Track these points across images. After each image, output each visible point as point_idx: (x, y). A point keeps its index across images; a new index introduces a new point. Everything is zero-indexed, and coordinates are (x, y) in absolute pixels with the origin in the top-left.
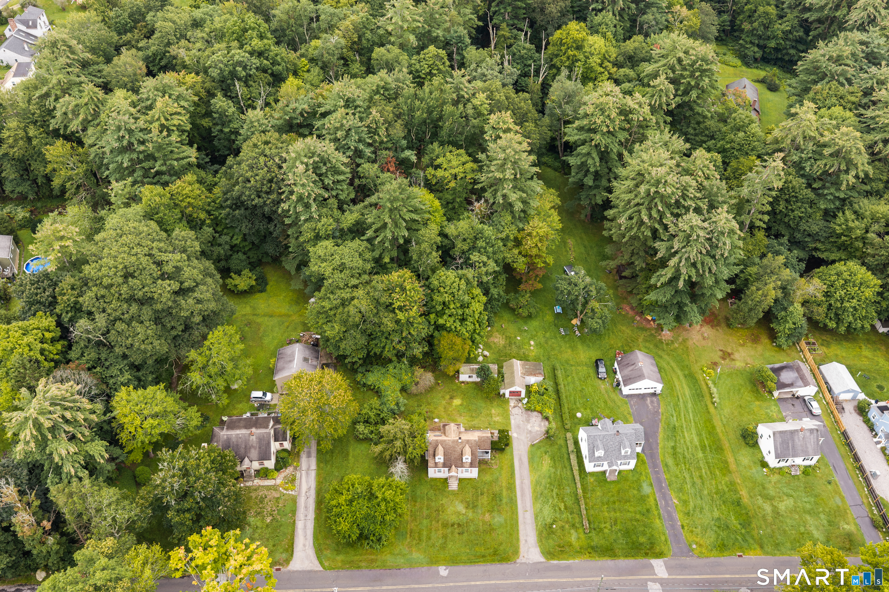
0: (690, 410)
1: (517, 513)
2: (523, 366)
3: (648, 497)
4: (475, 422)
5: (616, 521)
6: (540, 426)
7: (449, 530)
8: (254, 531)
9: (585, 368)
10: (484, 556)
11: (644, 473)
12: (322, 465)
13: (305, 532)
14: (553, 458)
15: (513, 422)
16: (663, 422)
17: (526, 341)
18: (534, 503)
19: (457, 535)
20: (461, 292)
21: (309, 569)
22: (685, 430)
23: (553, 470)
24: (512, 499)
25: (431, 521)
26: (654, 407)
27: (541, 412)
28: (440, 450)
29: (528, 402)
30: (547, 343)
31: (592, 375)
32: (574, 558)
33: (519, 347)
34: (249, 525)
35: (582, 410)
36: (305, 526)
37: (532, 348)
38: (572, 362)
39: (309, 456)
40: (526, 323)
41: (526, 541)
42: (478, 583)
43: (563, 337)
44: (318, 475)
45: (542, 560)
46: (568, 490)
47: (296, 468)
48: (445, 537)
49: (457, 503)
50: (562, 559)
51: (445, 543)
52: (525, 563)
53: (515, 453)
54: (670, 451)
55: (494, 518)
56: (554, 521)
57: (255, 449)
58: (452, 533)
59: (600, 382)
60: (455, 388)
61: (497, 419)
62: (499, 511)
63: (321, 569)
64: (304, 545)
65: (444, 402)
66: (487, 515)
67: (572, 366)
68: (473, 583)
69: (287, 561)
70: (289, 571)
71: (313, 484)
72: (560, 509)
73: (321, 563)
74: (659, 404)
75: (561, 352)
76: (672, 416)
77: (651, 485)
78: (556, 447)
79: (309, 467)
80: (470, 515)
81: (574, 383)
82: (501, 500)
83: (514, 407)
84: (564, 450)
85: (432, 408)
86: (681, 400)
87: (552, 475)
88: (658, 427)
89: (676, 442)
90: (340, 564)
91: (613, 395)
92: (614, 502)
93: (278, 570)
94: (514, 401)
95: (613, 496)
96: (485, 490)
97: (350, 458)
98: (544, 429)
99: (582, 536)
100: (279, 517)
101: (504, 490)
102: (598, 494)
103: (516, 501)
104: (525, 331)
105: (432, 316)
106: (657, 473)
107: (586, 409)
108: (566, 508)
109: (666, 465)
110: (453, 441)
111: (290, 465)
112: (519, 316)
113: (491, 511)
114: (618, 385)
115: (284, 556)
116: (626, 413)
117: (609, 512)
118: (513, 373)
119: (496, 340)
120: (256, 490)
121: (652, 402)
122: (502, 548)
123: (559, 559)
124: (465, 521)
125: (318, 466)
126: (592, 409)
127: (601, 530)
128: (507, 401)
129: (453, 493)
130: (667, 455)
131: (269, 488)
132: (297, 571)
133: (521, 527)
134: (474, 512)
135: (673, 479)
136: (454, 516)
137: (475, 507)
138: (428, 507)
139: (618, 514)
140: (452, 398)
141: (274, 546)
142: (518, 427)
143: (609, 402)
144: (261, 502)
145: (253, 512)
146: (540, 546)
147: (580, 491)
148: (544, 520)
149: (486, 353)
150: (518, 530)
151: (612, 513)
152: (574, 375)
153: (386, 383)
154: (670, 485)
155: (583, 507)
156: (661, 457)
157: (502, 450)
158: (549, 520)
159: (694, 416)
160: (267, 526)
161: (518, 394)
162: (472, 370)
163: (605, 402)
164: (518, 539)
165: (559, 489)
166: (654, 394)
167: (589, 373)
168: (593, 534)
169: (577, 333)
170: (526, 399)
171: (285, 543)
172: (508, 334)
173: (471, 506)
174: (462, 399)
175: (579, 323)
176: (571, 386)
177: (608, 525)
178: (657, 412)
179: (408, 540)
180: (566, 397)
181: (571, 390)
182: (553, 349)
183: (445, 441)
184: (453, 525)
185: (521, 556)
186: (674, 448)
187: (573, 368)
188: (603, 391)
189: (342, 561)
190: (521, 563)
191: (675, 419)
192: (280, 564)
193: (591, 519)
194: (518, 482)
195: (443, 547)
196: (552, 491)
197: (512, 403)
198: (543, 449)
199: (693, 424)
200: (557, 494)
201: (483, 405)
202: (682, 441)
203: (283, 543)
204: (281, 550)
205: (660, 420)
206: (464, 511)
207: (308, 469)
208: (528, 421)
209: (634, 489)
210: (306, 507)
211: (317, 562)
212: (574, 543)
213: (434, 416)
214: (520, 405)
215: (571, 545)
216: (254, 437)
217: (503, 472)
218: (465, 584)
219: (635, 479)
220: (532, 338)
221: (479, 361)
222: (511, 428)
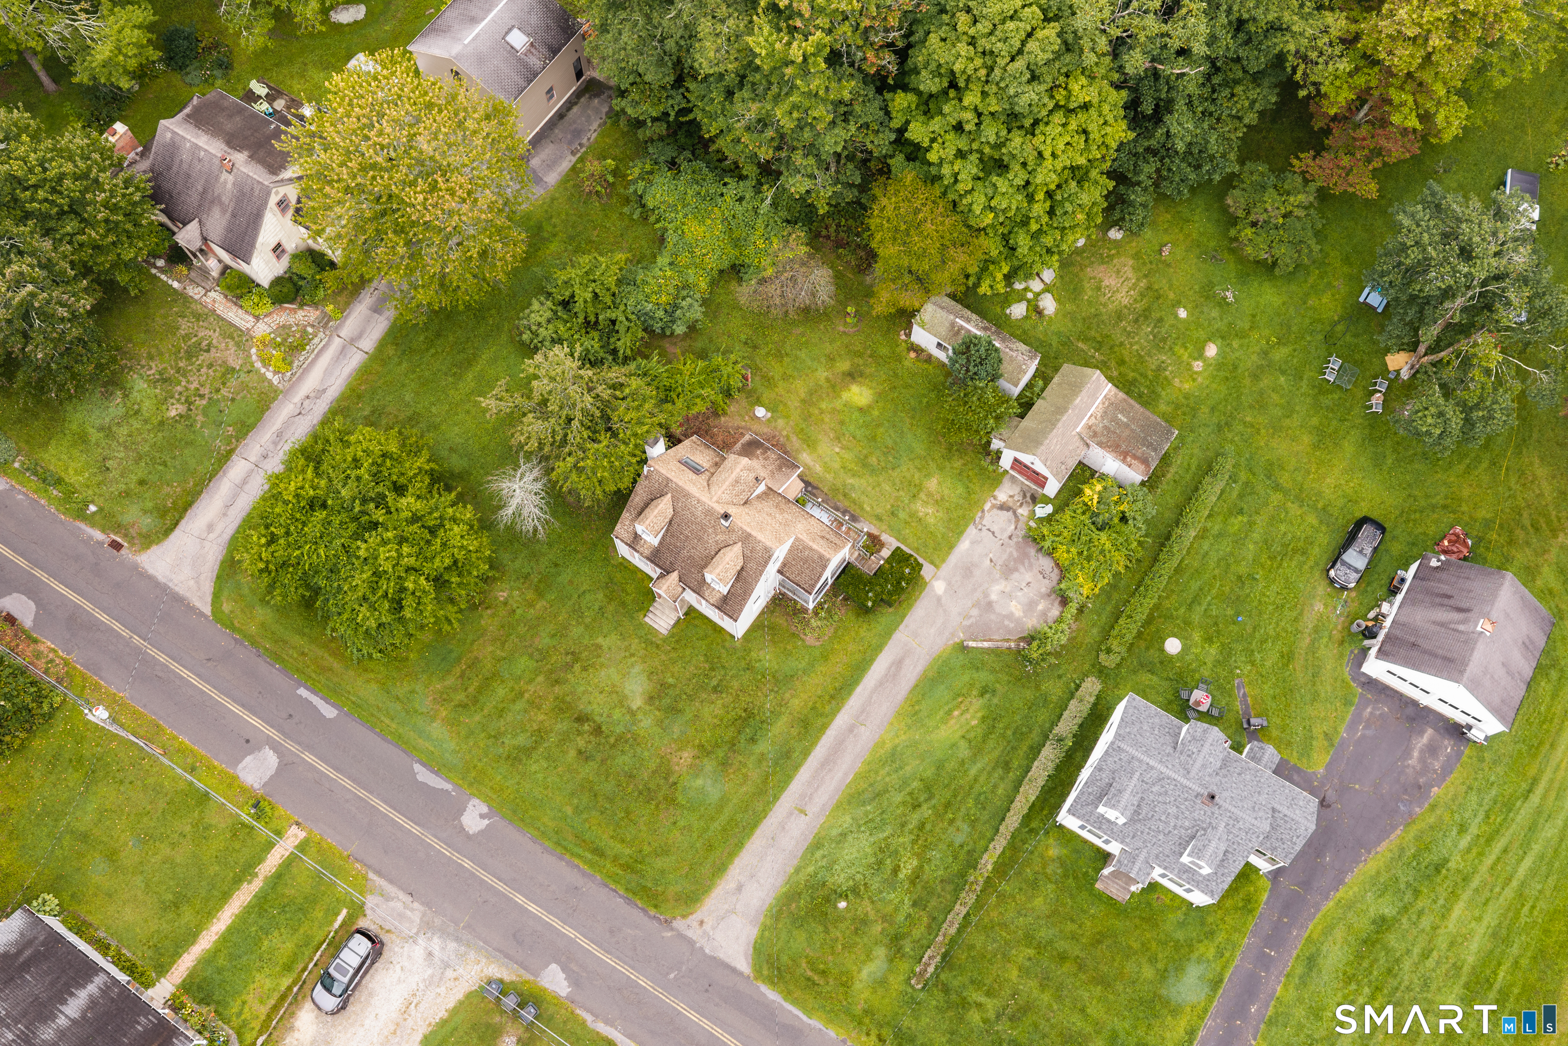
0: (1536, 848)
1: (776, 798)
2: (1111, 408)
3: (1176, 1012)
4: (859, 485)
5: (1025, 1009)
6: (1030, 606)
7: (562, 726)
8: (126, 416)
9: (1312, 519)
10: (599, 852)
11: (1221, 937)
12: (391, 351)
13: (235, 497)
14: (991, 720)
15: (964, 545)
16: (1413, 830)
17: (1202, 334)
18: (838, 806)
19: (572, 753)
21: (181, 590)
22: (1466, 896)
23: (964, 751)
24: (787, 755)
25: (537, 672)
26: (1425, 768)
27: (1063, 572)
28: (663, 511)
29: (1049, 519)
30: (1255, 377)
31: (1316, 551)
32: (830, 1021)
33: (1160, 342)
34: (126, 396)
35: (1197, 636)
36: (245, 481)
37: (1198, 366)
38: (1284, 479)
39: (377, 309)
40: (1243, 278)
41: (740, 888)
42: (532, 908)
43: (1323, 388)
44: (364, 373)
45: (743, 965)
46: (960, 834)
47: (325, 322)
48: (540, 734)
49: (637, 669)
50: (795, 1002)
51: (528, 751)
52: (691, 943)
53: (901, 636)
54: (1363, 925)
55: (696, 770)
56: (855, 890)
57: (224, 211)
58: (565, 739)
59: (1322, 588)
60: (884, 351)
61: (927, 511)
62: (724, 764)
63: (207, 610)
64: (210, 527)
65: (822, 374)
66: (687, 755)
67: (1277, 487)
68: (520, 899)
69: (149, 540)
70: (135, 567)
71: (336, 386)
72: (896, 870)
73: (216, 596)
74: (1447, 770)
75: (1276, 428)
76: (1463, 829)
77: (1216, 984)
78: (1029, 694)
79: (360, 336)
80: (646, 723)
81: (1239, 541)
82: (753, 740)
83: (1003, 507)
84: (1042, 716)
85: (776, 370)
86: (1535, 799)
87: (951, 765)
88: (1384, 834)
89: (1405, 909)
90: (253, 629)
91: (1328, 653)
92: (1062, 958)
93: (116, 546)
94: (1015, 490)
95: (1074, 937)
96: (735, 684)
97: (470, 376)
98: (1031, 623)
99: (896, 982)
100: (200, 418)
101: (784, 719)
102: (1038, 902)
103: (797, 767)
104: (1223, 303)
106: (1264, 961)
107: (1209, 640)
108: (915, 878)
109: (1311, 962)
111: (315, 305)
112: (1233, 246)
113: (704, 751)
114: (1370, 634)
115: (147, 522)
116: (1318, 731)
117: (1024, 971)
118: (1061, 410)
119: (1110, 282)
120: (198, 317)
121: (1432, 750)
122: (659, 863)
123: (788, 994)
124: (619, 730)
125: (382, 345)
126: (1227, 652)
127: (964, 1004)
128: (996, 479)
129: (649, 637)
130: (1339, 933)
131: (232, 332)
132: (151, 578)
133: (756, 843)
134: (660, 723)
135: (1300, 1013)
136: (601, 698)
137: (674, 710)
138: (561, 633)
139: (1046, 997)
140: (852, 376)
141: (142, 482)
142: (968, 570)
143: (1299, 663)
144: (190, 355)
145: (155, 367)
146: (764, 928)
147: (988, 862)
148: (829, 868)
149: (1049, 304)
150: (740, 845)
151: (1033, 983)
152: (1261, 521)
154: (1271, 1022)
155: (960, 910)
156: (1314, 927)
157: (864, 611)
158: (840, 878)
159: (1533, 872)
160: (162, 423)
161: (1040, 481)
162: (955, 331)
163: (1288, 657)
164: (720, 869)
165: (939, 816)
166: (1458, 732)
167: (1309, 541)
168: (936, 999)
169: (1377, 399)
170: (1049, 509)
171: (171, 492)
172: (1161, 284)
173: (667, 701)
174: (879, 396)
175: (1405, 375)
176: (1225, 546)
177: (991, 1005)
178: (1419, 791)
179: (450, 681)
180: (1178, 570)
181: (1214, 557)
182: (1261, 405)
184: (581, 719)
185: (698, 916)
186: (1382, 924)
187: (1276, 498)
188: (1309, 621)
189: (263, 625)
190: (681, 936)
191: (1464, 842)
192: (126, 536)
193: (962, 956)
194: (842, 720)
195: (516, 757)
196: (916, 806)
197: (1003, 494)
198: (984, 677)
199: (1509, 893)
200: (921, 826)
201: (920, 449)
202: (1426, 922)
203: (166, 490)
204: (149, 505)
205: (1410, 819)
206: (637, 702)
207: (352, 341)
208: (1008, 571)
209: (1153, 960)
210: (280, 434)
211: (208, 587)
212: (858, 986)
213: (767, 395)
214: (1023, 511)
215: (846, 984)
217: (821, 668)
218: (500, 886)
219: (1180, 935)
220: (1223, 336)
221: (1008, 317)
222: (943, 561)
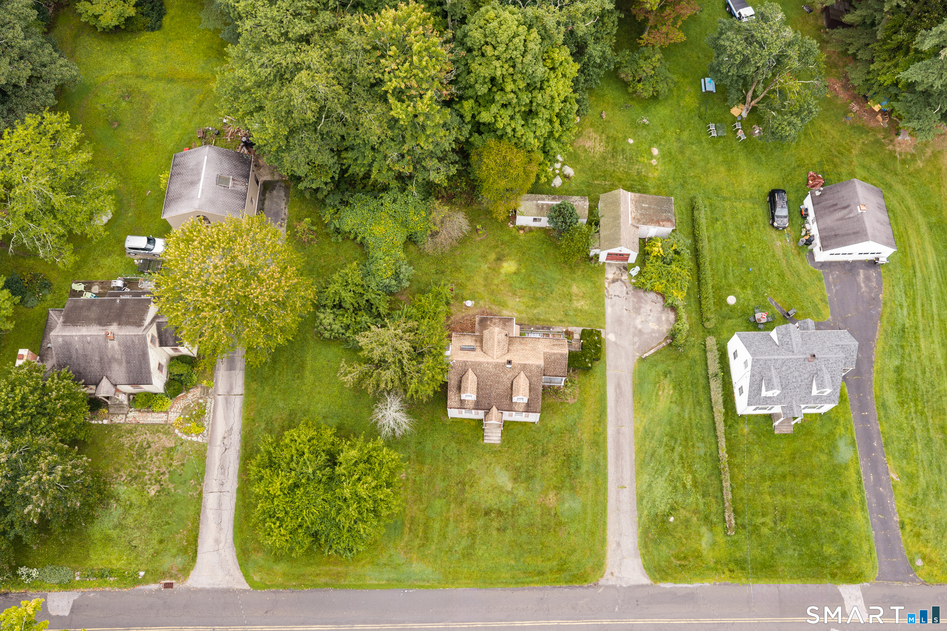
0: (933, 295)
1: (606, 489)
2: (637, 203)
3: (846, 468)
4: (540, 310)
5: (784, 513)
6: (659, 320)
7: (481, 522)
8: (126, 511)
9: (749, 205)
10: (541, 573)
11: (842, 421)
12: (254, 386)
13: (220, 516)
14: (678, 386)
15: (609, 310)
16: (885, 319)
17: (646, 146)
18: (638, 474)
19: (495, 533)
20: (529, 57)
21: (224, 585)
22: (921, 335)
23: (676, 409)
24: (598, 464)
25: (448, 504)
26: (871, 289)
27: (663, 295)
28: (471, 381)
29: (640, 273)
30: (682, 152)
31: (760, 219)
32: (703, 579)
33: (631, 160)
34: (118, 500)
35: (738, 289)
36: (220, 504)
37: (654, 162)
38: (725, 193)
39: (231, 367)
40: (645, 109)
41: (618, 544)
42: (527, 624)
43: (713, 141)
44: (247, 405)
45: (646, 580)
46: (701, 449)
47: (206, 391)
48: (472, 535)
49: (498, 469)
50: (681, 581)
51: (472, 546)
52: (614, 587)
53: (610, 372)
54: (891, 376)
55: (562, 501)
56: (673, 509)
57: (120, 363)
58: (486, 528)
59: (774, 234)
60: (506, 238)
61: (581, 304)
62: (573, 488)
63: (246, 586)
64: (217, 541)
65: (485, 267)
66: (551, 495)
67: (725, 199)
68: (518, 624)
69: (186, 571)
70: (189, 590)
71: (236, 422)
72: (684, 486)
73: (246, 576)
74: (880, 284)
75: (706, 172)
76: (901, 306)
77: (853, 443)
78: (686, 363)
79: (231, 388)
80: (521, 493)
81: (726, 235)
82: (578, 468)
83: (614, 281)
84: (699, 369)
85: (461, 277)
86: (919, 274)
87: (675, 419)
88: (875, 328)
89: (903, 357)
90: (280, 580)
91: (796, 262)
92: (784, 477)
93: (169, 586)
94: (614, 269)
95: (782, 464)
96: (551, 446)
97: (307, 373)
98: (665, 328)
99: (721, 539)
100: (171, 486)
101: (585, 447)
102: (756, 458)
103: (606, 467)
104: (645, 126)
105: (468, 105)
106: (865, 420)
107: (744, 288)
108: (695, 484)
109: (884, 406)
110: (497, 366)
111: (195, 386)
112: (634, 96)
113: (558, 488)
114: (809, 242)
115: (179, 561)
116: (817, 300)
117: (772, 494)
118: (617, 218)
119: (588, 144)
120: (130, 432)
121: (868, 279)
122: (574, 558)
123: (675, 580)
124: (510, 506)
125: (247, 386)
126: (755, 288)
127: (756, 528)
128: (601, 270)
129: (492, 450)
130: (886, 386)
131: (155, 429)
132: (201, 590)
133: (611, 517)
134: (528, 489)
135: (894, 432)
136: (490, 496)
137: (530, 478)
138: (446, 476)
139: (789, 500)
140: (500, 259)
141: (161, 542)
142: (619, 321)
143: (788, 275)
144: (140, 456)
145: (124, 474)
146: (643, 556)
147: (723, 453)
148: (654, 506)
149: (569, 171)
150: (605, 523)
151: (779, 497)
152: (728, 218)
153: (378, 230)
154: (886, 445)
155: (727, 484)
156: (875, 389)
157: (587, 370)
158: (663, 508)
159: (939, 307)
160: (150, 502)
161: (624, 257)
162: (541, 208)
163: (781, 275)
164: (603, 541)
165: (686, 447)
166: (873, 264)
167: (754, 216)
168: (743, 535)
169: (740, 133)
170: (637, 269)
171: (181, 537)
172: (612, 132)
173: (523, 476)
174: (519, 262)
175: (745, 115)
176: (721, 240)
177: (768, 520)
178: (875, 300)
179: (406, 538)
180: (711, 263)
181: (720, 247)
182: (693, 165)
183: (480, 364)
184: (487, 513)
185: (608, 572)
186: (898, 370)
187: (727, 204)
188: (779, 253)
189: (284, 574)
190: (607, 587)
191: (905, 312)
192: (171, 576)
193: (740, 506)
194: (611, 431)
195: (468, 555)
196: (673, 450)
197: (610, 274)
198: (661, 367)
199: (936, 323)
200: (681, 457)
201: (557, 276)
202: (914, 358)
203: (178, 537)
204: (174, 551)
205: (881, 316)
206: (509, 486)
207: (229, 393)
208: (637, 310)
209: (822, 451)
210: (222, 467)
211: (238, 574)
212: (705, 553)
213: (465, 293)
214: (625, 277)
215: (699, 556)
216: (115, 343)
217: (585, 411)
218: (504, 624)
219: (825, 431)
220: (655, 142)
221: (554, 187)
222: (605, 323)
